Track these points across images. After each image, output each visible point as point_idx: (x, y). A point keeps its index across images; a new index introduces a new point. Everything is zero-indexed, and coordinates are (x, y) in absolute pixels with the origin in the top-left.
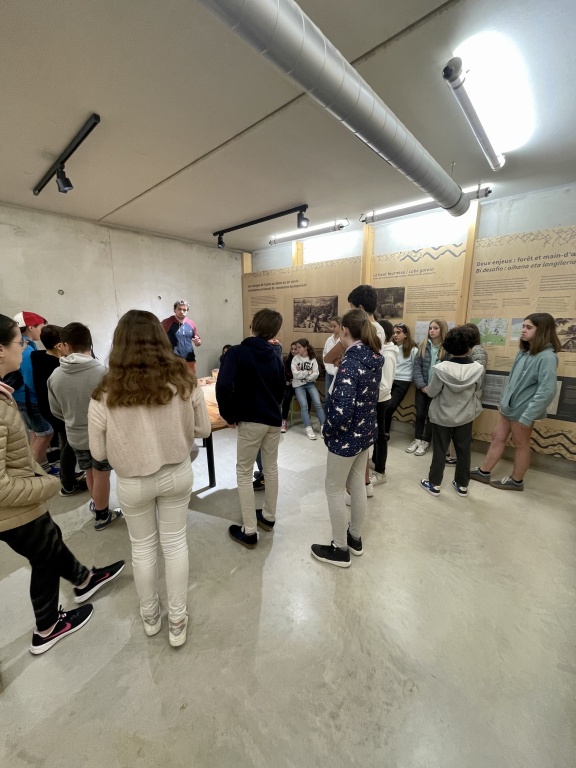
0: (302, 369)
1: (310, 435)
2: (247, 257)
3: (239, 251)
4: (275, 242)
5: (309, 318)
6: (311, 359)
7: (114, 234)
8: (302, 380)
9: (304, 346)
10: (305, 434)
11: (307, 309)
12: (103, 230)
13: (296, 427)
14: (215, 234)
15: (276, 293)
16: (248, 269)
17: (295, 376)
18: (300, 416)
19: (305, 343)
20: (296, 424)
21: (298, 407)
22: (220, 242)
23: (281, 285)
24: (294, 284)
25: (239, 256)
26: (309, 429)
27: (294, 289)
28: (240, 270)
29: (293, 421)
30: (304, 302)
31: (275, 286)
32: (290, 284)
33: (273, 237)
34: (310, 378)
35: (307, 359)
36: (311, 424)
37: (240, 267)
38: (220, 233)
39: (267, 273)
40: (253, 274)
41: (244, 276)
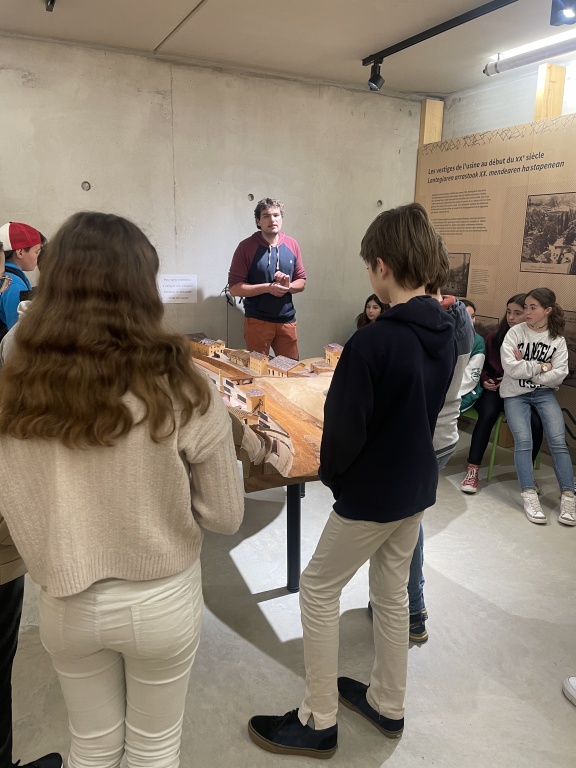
0: (526, 357)
1: (530, 511)
2: (435, 108)
3: (417, 96)
4: (497, 68)
5: (560, 242)
6: (553, 335)
7: (181, 75)
8: (523, 381)
9: (544, 305)
10: (520, 506)
11: (560, 221)
12: (163, 70)
13: (499, 486)
14: (366, 62)
15: (487, 183)
16: (432, 135)
17: (507, 371)
18: (510, 460)
19: (547, 298)
20: (501, 478)
21: (510, 440)
22: (376, 77)
23: (502, 166)
24: (533, 162)
25: (416, 108)
26: (530, 497)
27: (532, 173)
28: (416, 138)
29: (493, 469)
30: (553, 203)
31: (489, 169)
32: (525, 163)
33: (493, 58)
34: (544, 379)
35: (543, 336)
36: (537, 485)
37: (417, 131)
38: (375, 59)
39: (472, 141)
40: (443, 146)
41: (423, 150)
